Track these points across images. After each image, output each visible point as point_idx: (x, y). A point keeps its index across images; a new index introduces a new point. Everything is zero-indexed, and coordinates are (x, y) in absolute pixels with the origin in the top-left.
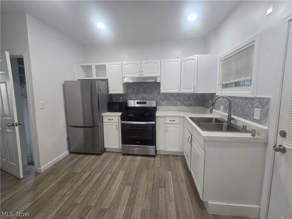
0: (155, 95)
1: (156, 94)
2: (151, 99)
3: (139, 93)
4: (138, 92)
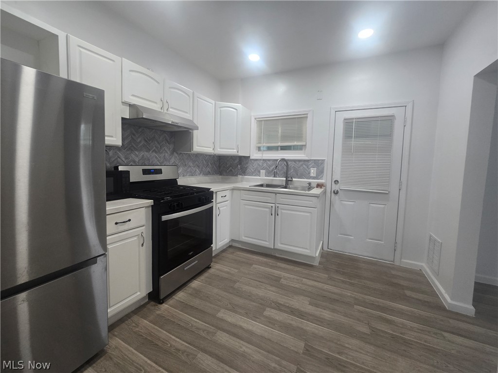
0: (166, 154)
1: (167, 153)
2: (159, 164)
3: (136, 150)
4: (132, 146)
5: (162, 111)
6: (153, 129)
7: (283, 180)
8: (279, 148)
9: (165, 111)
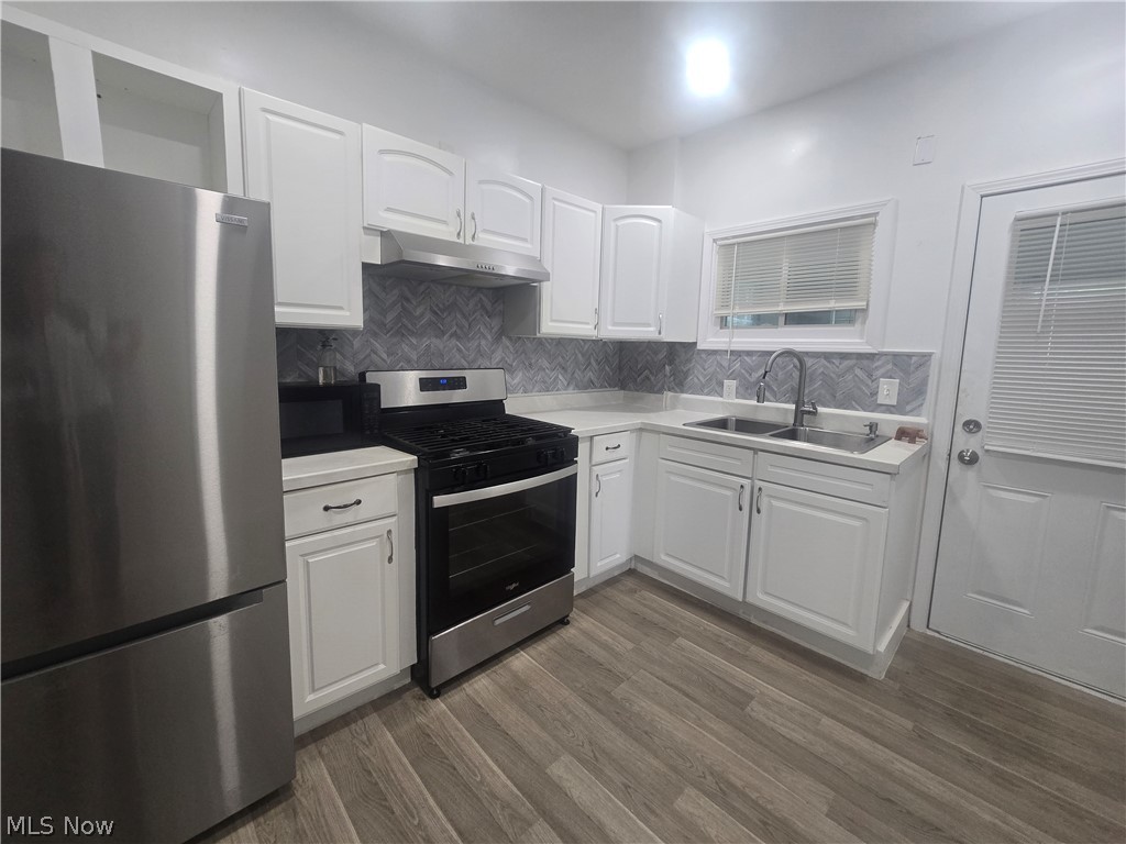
0: (483, 342)
1: (485, 337)
2: (466, 365)
3: (413, 334)
4: (404, 325)
5: (461, 241)
6: (450, 285)
7: (786, 410)
8: (782, 319)
9: (469, 241)
